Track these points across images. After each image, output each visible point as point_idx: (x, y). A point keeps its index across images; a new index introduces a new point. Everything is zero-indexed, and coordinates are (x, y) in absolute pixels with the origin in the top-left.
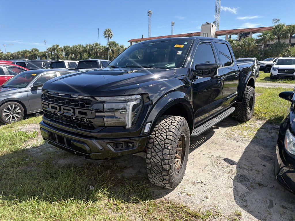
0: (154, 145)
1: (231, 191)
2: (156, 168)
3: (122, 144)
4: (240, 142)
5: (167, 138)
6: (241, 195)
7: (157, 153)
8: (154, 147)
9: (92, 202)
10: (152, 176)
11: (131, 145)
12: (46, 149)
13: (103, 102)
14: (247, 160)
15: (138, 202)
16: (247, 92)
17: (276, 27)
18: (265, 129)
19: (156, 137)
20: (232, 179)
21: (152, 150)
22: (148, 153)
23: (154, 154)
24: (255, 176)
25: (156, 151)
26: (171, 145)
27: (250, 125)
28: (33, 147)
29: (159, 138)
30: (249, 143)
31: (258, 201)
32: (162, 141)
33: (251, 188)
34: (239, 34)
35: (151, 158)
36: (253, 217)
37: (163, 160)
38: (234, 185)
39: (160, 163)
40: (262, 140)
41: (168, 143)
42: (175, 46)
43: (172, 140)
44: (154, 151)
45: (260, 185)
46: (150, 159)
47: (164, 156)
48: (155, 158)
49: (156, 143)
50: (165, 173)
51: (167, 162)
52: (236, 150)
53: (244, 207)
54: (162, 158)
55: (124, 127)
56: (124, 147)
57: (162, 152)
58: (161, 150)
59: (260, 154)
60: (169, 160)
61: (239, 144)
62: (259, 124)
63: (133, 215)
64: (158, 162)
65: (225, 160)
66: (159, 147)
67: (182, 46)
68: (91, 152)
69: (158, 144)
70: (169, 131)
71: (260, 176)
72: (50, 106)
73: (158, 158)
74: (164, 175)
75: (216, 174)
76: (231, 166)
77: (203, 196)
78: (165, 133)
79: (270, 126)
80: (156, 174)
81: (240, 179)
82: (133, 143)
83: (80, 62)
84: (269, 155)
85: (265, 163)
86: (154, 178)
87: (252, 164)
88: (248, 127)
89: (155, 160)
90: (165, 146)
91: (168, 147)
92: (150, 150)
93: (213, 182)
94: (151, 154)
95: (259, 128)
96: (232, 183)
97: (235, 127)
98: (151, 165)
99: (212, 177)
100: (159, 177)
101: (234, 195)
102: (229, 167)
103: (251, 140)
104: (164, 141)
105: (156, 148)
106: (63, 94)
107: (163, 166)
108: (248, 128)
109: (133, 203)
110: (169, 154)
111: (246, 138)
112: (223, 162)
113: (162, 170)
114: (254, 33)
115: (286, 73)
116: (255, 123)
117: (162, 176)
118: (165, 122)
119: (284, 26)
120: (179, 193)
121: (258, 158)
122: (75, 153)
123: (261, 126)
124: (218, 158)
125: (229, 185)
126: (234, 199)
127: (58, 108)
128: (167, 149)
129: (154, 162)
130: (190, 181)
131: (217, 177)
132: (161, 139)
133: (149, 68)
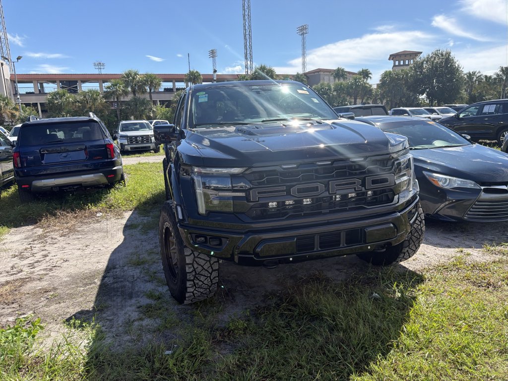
127: (322, 188)
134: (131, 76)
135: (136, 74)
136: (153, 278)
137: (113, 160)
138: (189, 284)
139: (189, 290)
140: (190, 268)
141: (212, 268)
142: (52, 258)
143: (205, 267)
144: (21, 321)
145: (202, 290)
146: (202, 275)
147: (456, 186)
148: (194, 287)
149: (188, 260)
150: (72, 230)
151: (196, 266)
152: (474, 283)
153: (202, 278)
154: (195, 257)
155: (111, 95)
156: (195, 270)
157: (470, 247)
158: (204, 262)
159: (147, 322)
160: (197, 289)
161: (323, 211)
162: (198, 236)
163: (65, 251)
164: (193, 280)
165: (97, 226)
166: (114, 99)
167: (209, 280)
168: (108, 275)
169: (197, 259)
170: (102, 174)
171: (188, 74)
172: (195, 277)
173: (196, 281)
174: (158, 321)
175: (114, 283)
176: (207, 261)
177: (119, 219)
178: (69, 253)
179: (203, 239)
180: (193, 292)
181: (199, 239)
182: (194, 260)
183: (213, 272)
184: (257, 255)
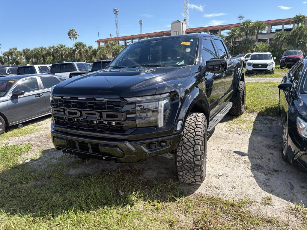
0: (183, 143)
1: (253, 179)
2: (187, 165)
3: (155, 144)
4: (242, 134)
5: (196, 135)
6: (263, 182)
7: (188, 150)
8: (184, 144)
9: (130, 206)
10: (183, 173)
11: (164, 144)
12: (49, 161)
13: (134, 103)
14: (254, 150)
15: (175, 200)
16: (240, 87)
17: (244, 24)
18: (259, 120)
19: (184, 135)
20: (249, 168)
21: (183, 148)
22: (178, 151)
23: (184, 151)
24: (267, 163)
25: (187, 148)
26: (201, 140)
27: (245, 119)
28: (32, 160)
29: (188, 135)
30: (250, 135)
31: (280, 185)
32: (192, 137)
33: (269, 175)
34: (208, 31)
35: (182, 155)
36: (282, 199)
37: (195, 156)
38: (253, 174)
39: (192, 160)
40: (261, 130)
41: (199, 139)
42: (182, 44)
43: (201, 136)
44: (185, 149)
45: (275, 171)
46: (181, 157)
47: (195, 152)
48: (186, 155)
49: (186, 140)
50: (197, 169)
51: (199, 157)
52: (241, 143)
53: (271, 192)
54: (194, 154)
55: (157, 126)
56: (157, 147)
57: (193, 148)
58: (192, 146)
59: (263, 143)
60: (201, 155)
61: (242, 136)
62: (253, 117)
63: (175, 213)
64: (190, 158)
65: (235, 152)
66: (190, 144)
67: (189, 44)
68: (124, 155)
69: (187, 141)
70: (197, 127)
71: (272, 163)
72: (66, 112)
73: (189, 155)
74: (196, 171)
75: (233, 166)
76: (243, 157)
77: (231, 188)
78: (193, 129)
79: (263, 117)
80: (188, 171)
81: (256, 168)
82: (166, 141)
83: (52, 65)
84: (272, 144)
85: (271, 151)
86: (185, 175)
87: (261, 154)
88: (243, 120)
89: (186, 157)
90: (195, 142)
91: (199, 142)
92: (180, 148)
93: (234, 174)
94: (182, 152)
95: (254, 120)
96: (251, 172)
97: (232, 121)
98: (183, 162)
99: (229, 169)
100: (191, 174)
101: (257, 182)
102: (242, 158)
103: (251, 132)
104: (194, 138)
105: (186, 146)
106: (83, 97)
107: (195, 162)
108: (244, 122)
109: (170, 201)
110: (201, 150)
111: (246, 130)
112: (235, 154)
113: (194, 167)
114: (222, 30)
115: (260, 67)
116: (249, 116)
117: (194, 172)
118: (189, 119)
119: (251, 22)
120: (208, 187)
121: (264, 148)
122: (104, 158)
123: (255, 118)
124: (228, 151)
125: (249, 175)
126: (259, 186)
127: (79, 113)
128: (198, 144)
129: (186, 159)
130: (212, 175)
131: (235, 168)
132: (190, 136)
133: (162, 67)
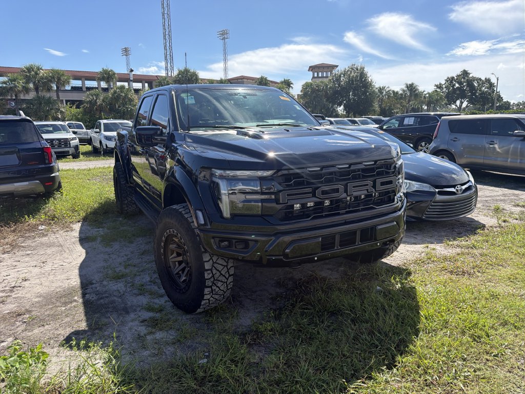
17: (29, 69)
72: (318, 191)
119: (41, 69)
134: (33, 71)
135: (39, 69)
136: (142, 291)
137: (51, 165)
138: (207, 291)
139: (206, 297)
140: (209, 274)
141: (229, 273)
142: (4, 278)
143: (223, 272)
144: (15, 349)
145: (217, 297)
146: (219, 281)
147: (415, 189)
148: (211, 294)
149: (207, 266)
150: (14, 246)
151: (214, 271)
152: (451, 272)
153: (219, 284)
154: (214, 263)
155: (8, 92)
156: (213, 276)
157: (432, 243)
158: (222, 267)
159: (159, 335)
160: (213, 296)
161: (341, 212)
162: (222, 241)
163: (18, 269)
164: (211, 287)
165: (45, 239)
166: (11, 96)
167: (226, 285)
168: (88, 291)
169: (216, 265)
170: (38, 181)
171: (101, 72)
172: (213, 283)
173: (214, 288)
174: (172, 332)
175: (98, 299)
176: (225, 266)
177: (68, 231)
178: (26, 271)
179: (226, 243)
180: (209, 299)
181: (223, 244)
182: (213, 266)
183: (230, 278)
184: (286, 256)
